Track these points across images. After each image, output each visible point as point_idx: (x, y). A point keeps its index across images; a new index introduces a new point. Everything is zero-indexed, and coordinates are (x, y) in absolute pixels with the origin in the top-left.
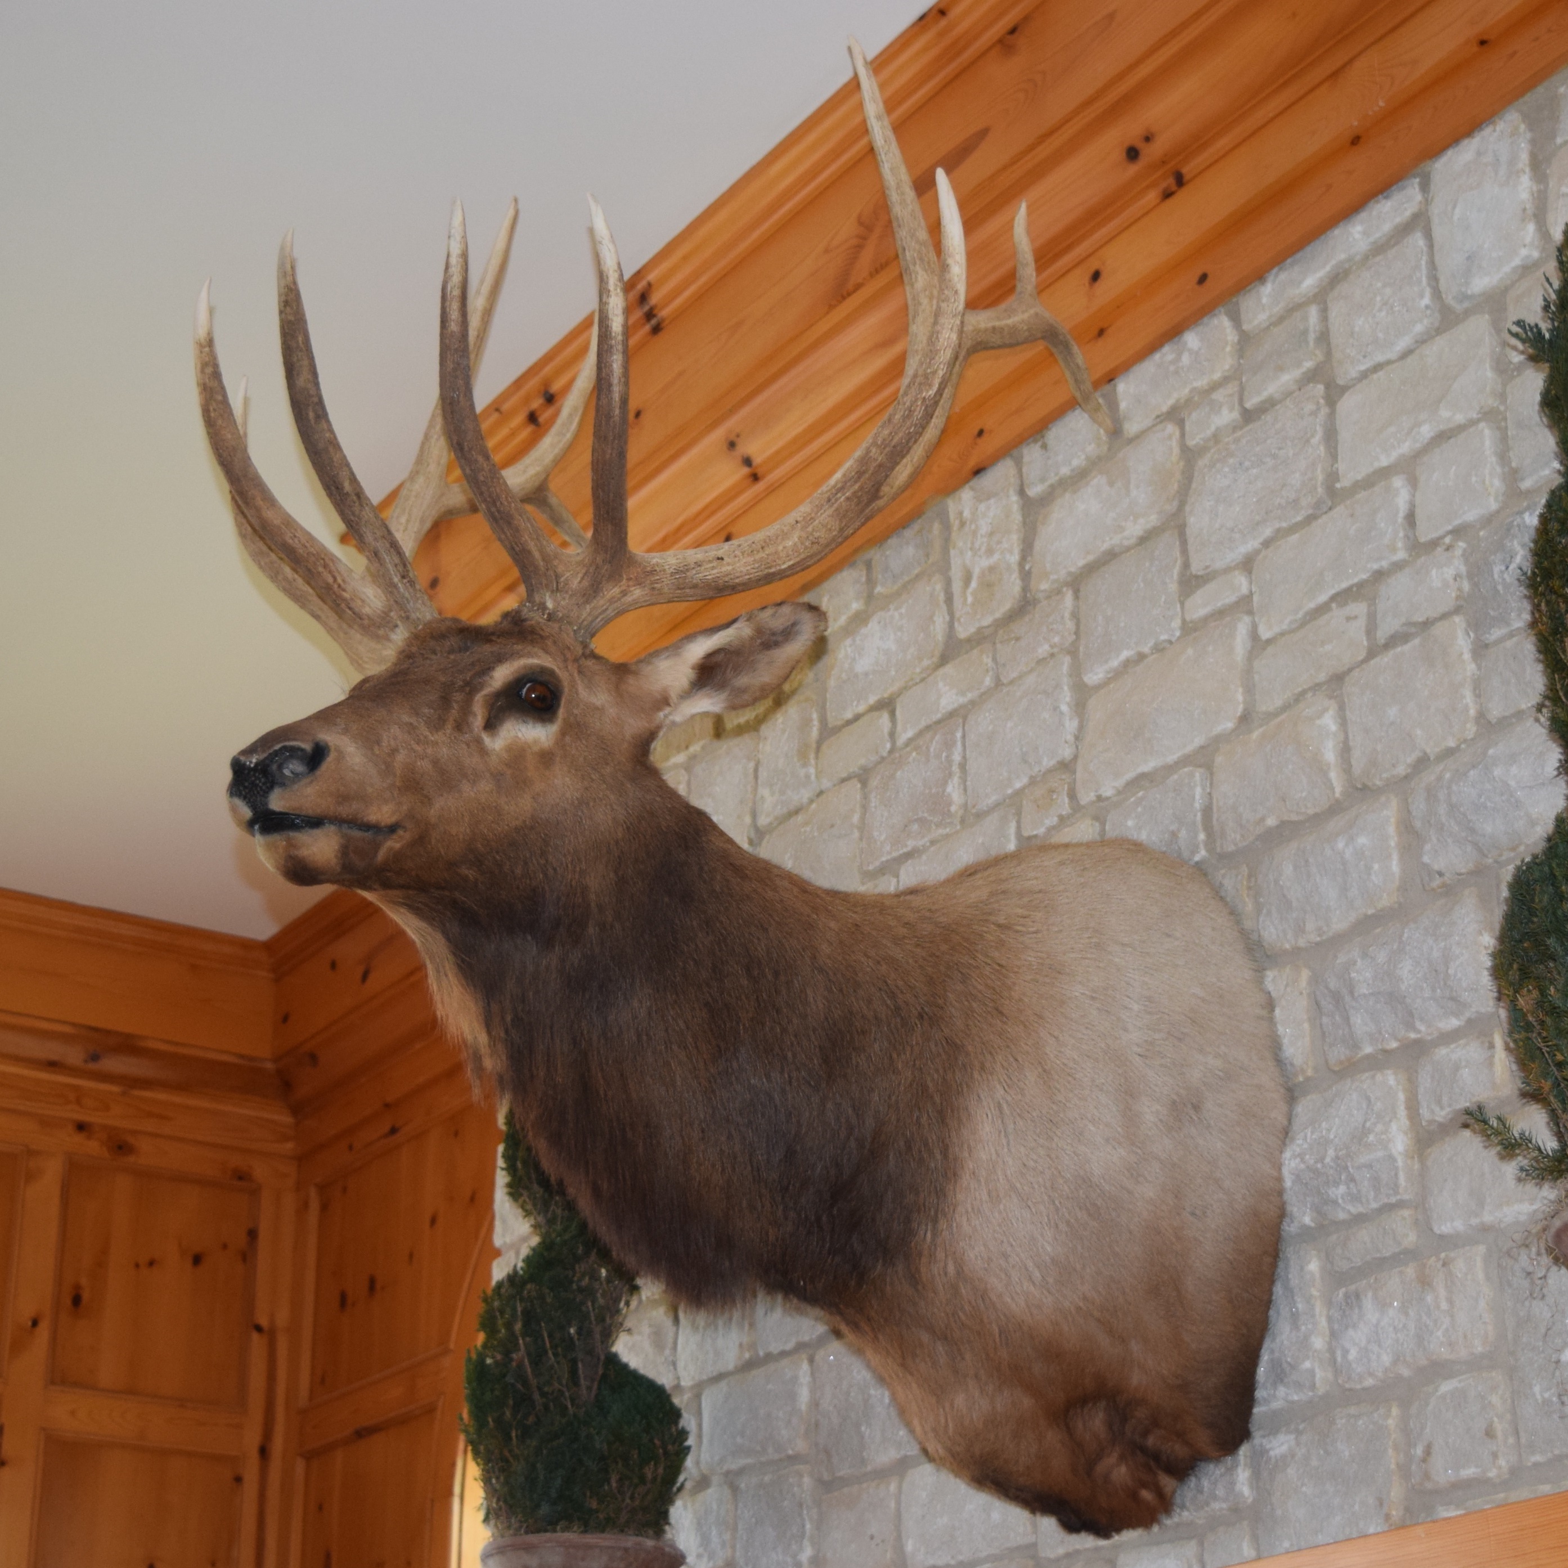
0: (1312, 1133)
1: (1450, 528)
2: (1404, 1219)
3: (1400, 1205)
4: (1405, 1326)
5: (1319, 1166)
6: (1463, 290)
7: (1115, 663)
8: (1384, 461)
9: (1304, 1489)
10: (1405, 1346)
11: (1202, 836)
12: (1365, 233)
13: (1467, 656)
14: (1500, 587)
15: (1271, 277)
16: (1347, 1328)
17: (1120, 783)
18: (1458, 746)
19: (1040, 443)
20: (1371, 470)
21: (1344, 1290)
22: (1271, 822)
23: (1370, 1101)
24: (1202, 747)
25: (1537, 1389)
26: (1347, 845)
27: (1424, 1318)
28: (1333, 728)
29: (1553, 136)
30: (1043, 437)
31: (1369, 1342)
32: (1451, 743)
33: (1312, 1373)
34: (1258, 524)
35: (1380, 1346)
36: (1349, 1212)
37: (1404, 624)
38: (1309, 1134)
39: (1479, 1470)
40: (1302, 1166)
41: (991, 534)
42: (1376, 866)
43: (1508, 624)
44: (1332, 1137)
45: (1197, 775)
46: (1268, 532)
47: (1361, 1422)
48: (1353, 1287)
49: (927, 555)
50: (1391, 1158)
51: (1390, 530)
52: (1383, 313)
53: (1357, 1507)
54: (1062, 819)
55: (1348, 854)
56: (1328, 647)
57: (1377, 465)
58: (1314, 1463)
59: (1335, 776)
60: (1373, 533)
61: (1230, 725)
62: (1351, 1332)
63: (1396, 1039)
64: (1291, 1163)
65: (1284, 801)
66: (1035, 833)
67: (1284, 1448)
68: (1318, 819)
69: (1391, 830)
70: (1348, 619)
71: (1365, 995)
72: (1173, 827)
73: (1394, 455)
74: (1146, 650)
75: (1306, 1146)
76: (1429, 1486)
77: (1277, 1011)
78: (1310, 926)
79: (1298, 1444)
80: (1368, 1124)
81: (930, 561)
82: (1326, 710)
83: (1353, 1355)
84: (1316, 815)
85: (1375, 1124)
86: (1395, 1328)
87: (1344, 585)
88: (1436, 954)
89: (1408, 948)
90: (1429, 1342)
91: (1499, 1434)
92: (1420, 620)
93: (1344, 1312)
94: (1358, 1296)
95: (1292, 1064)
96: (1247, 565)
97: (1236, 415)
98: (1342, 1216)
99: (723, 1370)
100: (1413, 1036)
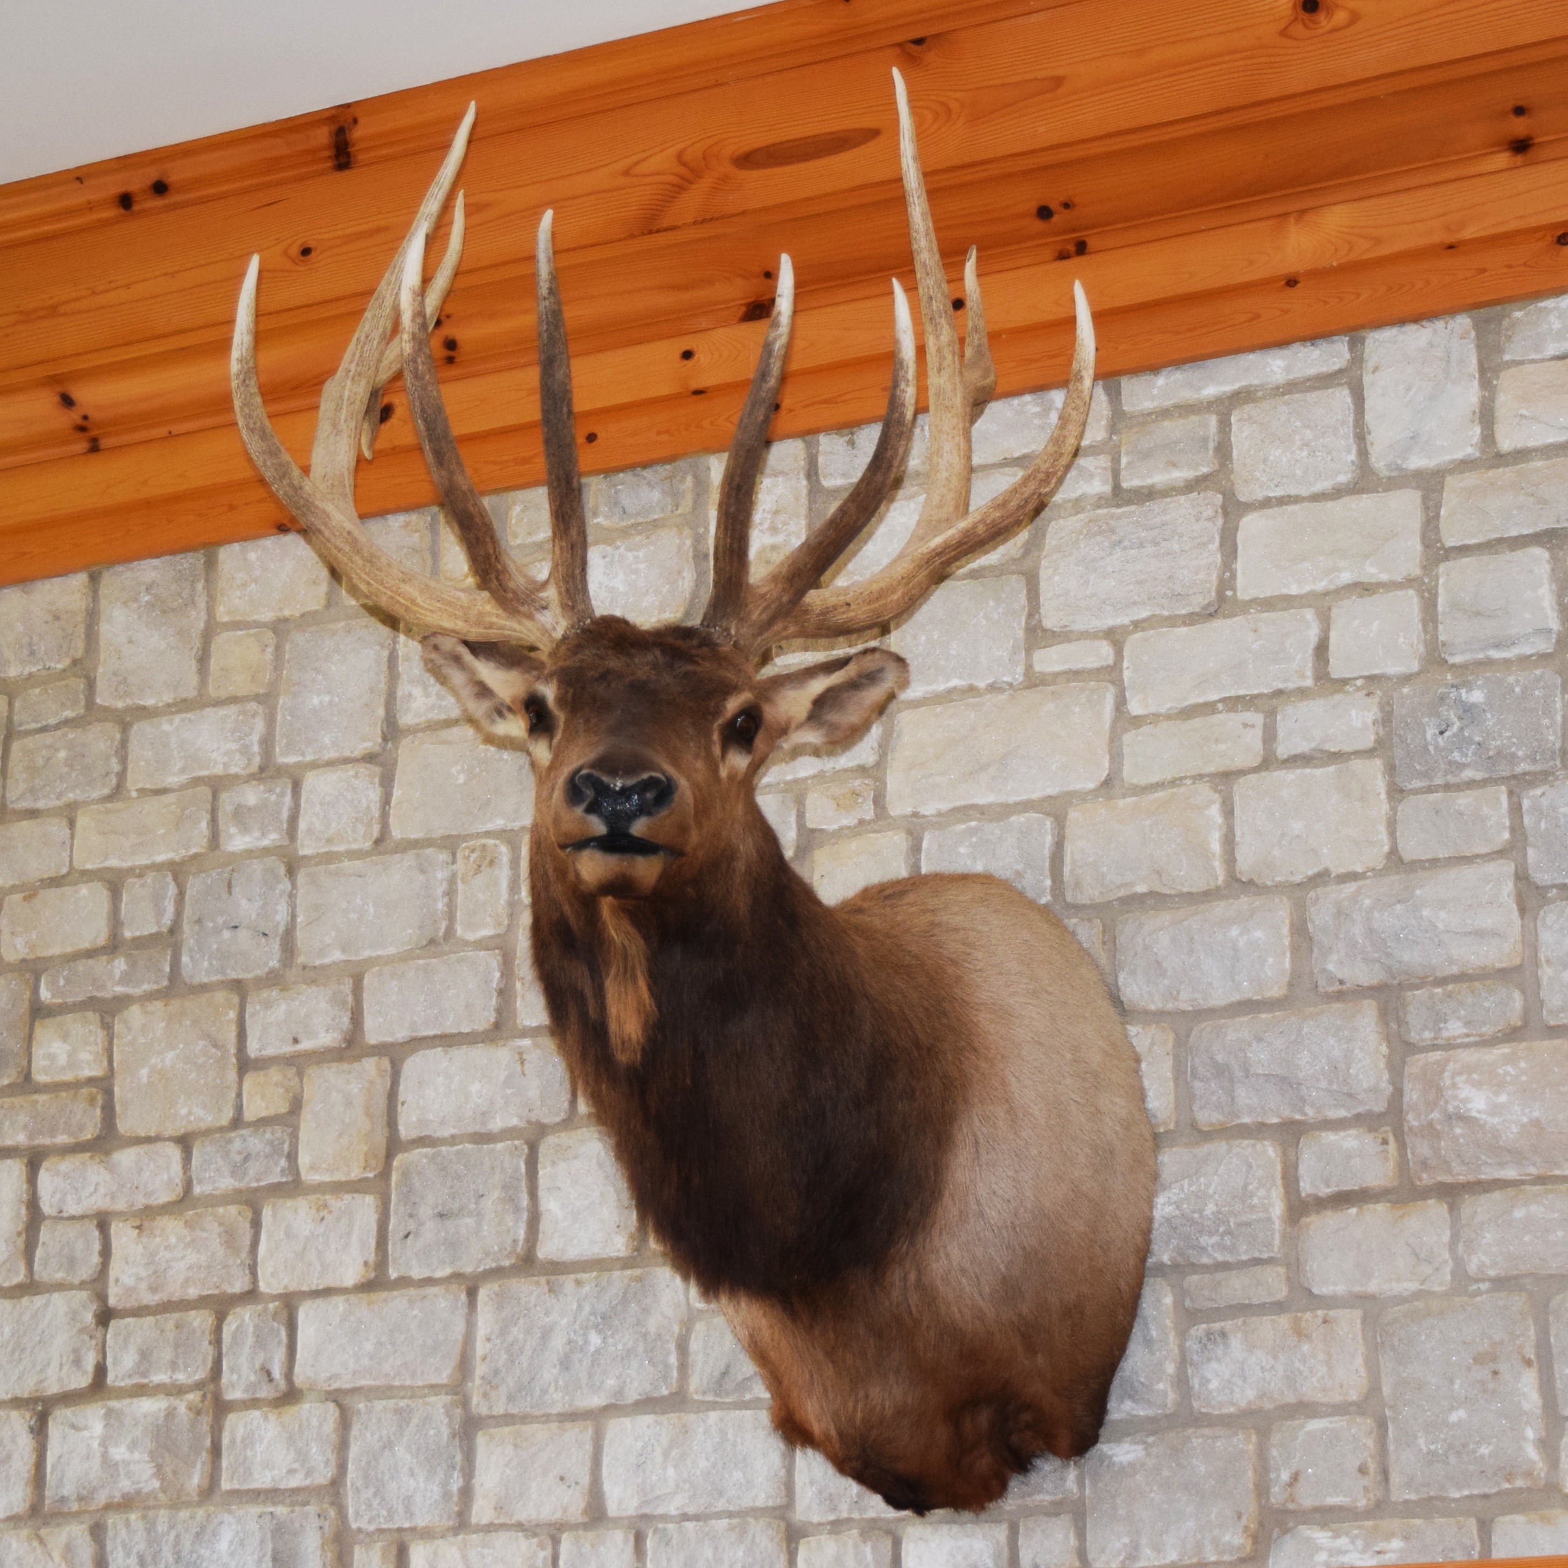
0: (1190, 1185)
1: (1367, 674)
2: (1279, 1275)
3: (1270, 1261)
4: (1272, 1367)
5: (1196, 1215)
6: (1399, 462)
7: (941, 687)
8: (1294, 590)
9: (1153, 1495)
10: (1273, 1385)
11: (1048, 882)
12: (1288, 369)
13: (1383, 796)
14: (1431, 748)
15: (1165, 372)
16: (1209, 1360)
17: (945, 806)
18: (1365, 873)
19: (847, 438)
20: (1277, 593)
21: (1204, 1326)
22: (1141, 888)
23: (1251, 1167)
24: (1051, 797)
25: (1421, 1441)
26: (1241, 934)
27: (1297, 1364)
28: (1219, 820)
29: (1500, 350)
30: (852, 433)
31: (1233, 1375)
32: (1359, 869)
33: (1165, 1394)
34: (1135, 603)
35: (1245, 1380)
36: (1214, 1258)
37: (1314, 750)
38: (1186, 1186)
39: (1348, 1499)
40: (1177, 1212)
41: (776, 513)
42: (1271, 960)
43: (1431, 779)
44: (1211, 1192)
45: (1048, 823)
46: (1144, 614)
47: (1219, 1444)
48: (1217, 1326)
49: (677, 506)
50: (1269, 1220)
51: (1299, 656)
52: (1305, 453)
53: (1213, 1516)
54: (861, 822)
55: (1242, 942)
56: (1222, 747)
57: (1285, 591)
58: (1166, 1473)
59: (1218, 866)
60: (1281, 655)
61: (1091, 786)
62: (1214, 1365)
63: (1278, 1116)
64: (1163, 1207)
65: (1160, 875)
66: (824, 827)
67: (1130, 1457)
68: (1192, 898)
69: (1286, 930)
70: (1245, 725)
71: (1258, 1075)
72: (1019, 867)
73: (1307, 588)
74: (982, 685)
75: (1182, 1196)
76: (1291, 1506)
77: (1144, 1066)
78: (1184, 996)
79: (1148, 1455)
80: (1250, 1187)
81: (679, 511)
82: (1212, 802)
83: (1214, 1385)
84: (1190, 894)
85: (1258, 1189)
86: (1262, 1368)
87: (1241, 693)
88: (1337, 1053)
89: (1307, 1042)
90: (1302, 1385)
91: (1372, 1471)
92: (1332, 750)
93: (1205, 1345)
94: (1223, 1334)
95: (1155, 1116)
96: (1115, 637)
97: (1107, 489)
98: (1205, 1260)
99: (333, 1285)
100: (1298, 1117)
